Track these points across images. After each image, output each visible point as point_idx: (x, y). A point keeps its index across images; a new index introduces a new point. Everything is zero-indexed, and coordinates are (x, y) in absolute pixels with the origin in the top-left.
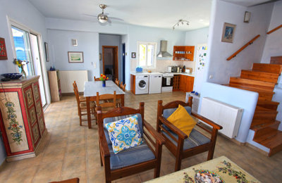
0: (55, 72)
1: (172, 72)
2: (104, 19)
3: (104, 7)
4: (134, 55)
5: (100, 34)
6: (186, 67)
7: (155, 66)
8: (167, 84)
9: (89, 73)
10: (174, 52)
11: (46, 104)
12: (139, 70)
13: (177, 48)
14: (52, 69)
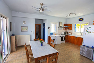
0: (14, 36)
1: (64, 34)
2: (42, 10)
3: (42, 5)
4: (49, 28)
5: (36, 19)
6: (69, 32)
7: (57, 32)
8: (63, 40)
9: (30, 36)
10: (64, 26)
11: (8, 54)
12: (52, 34)
13: (65, 25)
14: (13, 35)
